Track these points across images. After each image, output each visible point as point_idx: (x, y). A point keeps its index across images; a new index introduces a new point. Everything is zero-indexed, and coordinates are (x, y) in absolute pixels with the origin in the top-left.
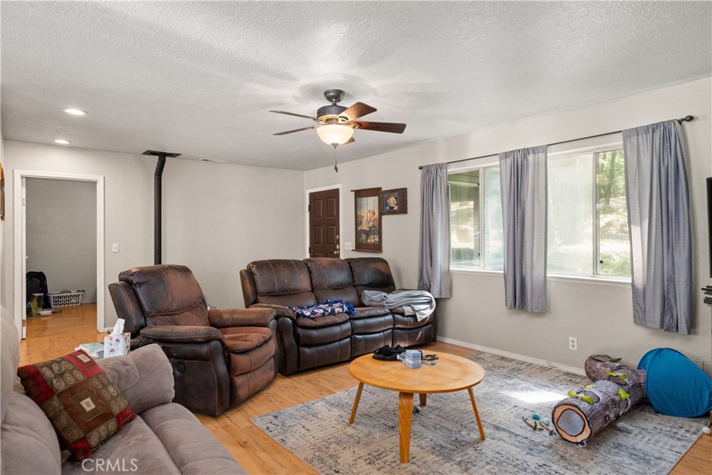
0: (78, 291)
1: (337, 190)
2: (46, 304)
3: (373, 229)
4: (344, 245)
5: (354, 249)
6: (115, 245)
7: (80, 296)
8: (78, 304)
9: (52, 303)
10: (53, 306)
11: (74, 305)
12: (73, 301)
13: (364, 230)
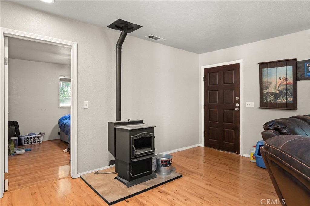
0: (40, 133)
1: (238, 65)
2: (19, 143)
3: (284, 91)
4: (244, 104)
5: (259, 107)
6: (86, 103)
7: (42, 137)
8: (41, 142)
9: (23, 142)
10: (24, 144)
11: (38, 143)
12: (37, 140)
13: (273, 93)
